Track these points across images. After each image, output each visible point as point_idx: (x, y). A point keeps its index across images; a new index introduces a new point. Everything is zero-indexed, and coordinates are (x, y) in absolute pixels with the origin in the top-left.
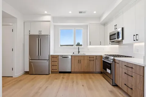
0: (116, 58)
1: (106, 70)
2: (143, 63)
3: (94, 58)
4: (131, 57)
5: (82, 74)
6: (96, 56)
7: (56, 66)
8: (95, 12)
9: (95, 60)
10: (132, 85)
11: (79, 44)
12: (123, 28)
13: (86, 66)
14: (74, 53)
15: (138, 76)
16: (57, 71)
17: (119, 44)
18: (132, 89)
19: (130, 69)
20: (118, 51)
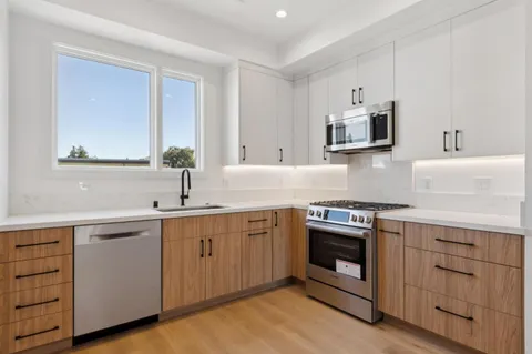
0: (383, 215)
1: (333, 268)
2: (519, 226)
3: (269, 223)
4: (407, 206)
5: (220, 310)
6: (275, 212)
7: (58, 306)
8: (282, 14)
9: (269, 232)
10: (470, 305)
11: (82, 153)
12: (393, 103)
13: (235, 266)
14: (156, 204)
15: (500, 271)
16: (58, 336)
17: (349, 163)
18: (471, 319)
19: (462, 251)
20: (346, 188)
